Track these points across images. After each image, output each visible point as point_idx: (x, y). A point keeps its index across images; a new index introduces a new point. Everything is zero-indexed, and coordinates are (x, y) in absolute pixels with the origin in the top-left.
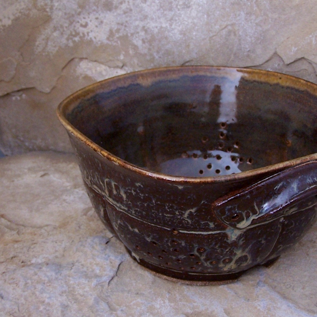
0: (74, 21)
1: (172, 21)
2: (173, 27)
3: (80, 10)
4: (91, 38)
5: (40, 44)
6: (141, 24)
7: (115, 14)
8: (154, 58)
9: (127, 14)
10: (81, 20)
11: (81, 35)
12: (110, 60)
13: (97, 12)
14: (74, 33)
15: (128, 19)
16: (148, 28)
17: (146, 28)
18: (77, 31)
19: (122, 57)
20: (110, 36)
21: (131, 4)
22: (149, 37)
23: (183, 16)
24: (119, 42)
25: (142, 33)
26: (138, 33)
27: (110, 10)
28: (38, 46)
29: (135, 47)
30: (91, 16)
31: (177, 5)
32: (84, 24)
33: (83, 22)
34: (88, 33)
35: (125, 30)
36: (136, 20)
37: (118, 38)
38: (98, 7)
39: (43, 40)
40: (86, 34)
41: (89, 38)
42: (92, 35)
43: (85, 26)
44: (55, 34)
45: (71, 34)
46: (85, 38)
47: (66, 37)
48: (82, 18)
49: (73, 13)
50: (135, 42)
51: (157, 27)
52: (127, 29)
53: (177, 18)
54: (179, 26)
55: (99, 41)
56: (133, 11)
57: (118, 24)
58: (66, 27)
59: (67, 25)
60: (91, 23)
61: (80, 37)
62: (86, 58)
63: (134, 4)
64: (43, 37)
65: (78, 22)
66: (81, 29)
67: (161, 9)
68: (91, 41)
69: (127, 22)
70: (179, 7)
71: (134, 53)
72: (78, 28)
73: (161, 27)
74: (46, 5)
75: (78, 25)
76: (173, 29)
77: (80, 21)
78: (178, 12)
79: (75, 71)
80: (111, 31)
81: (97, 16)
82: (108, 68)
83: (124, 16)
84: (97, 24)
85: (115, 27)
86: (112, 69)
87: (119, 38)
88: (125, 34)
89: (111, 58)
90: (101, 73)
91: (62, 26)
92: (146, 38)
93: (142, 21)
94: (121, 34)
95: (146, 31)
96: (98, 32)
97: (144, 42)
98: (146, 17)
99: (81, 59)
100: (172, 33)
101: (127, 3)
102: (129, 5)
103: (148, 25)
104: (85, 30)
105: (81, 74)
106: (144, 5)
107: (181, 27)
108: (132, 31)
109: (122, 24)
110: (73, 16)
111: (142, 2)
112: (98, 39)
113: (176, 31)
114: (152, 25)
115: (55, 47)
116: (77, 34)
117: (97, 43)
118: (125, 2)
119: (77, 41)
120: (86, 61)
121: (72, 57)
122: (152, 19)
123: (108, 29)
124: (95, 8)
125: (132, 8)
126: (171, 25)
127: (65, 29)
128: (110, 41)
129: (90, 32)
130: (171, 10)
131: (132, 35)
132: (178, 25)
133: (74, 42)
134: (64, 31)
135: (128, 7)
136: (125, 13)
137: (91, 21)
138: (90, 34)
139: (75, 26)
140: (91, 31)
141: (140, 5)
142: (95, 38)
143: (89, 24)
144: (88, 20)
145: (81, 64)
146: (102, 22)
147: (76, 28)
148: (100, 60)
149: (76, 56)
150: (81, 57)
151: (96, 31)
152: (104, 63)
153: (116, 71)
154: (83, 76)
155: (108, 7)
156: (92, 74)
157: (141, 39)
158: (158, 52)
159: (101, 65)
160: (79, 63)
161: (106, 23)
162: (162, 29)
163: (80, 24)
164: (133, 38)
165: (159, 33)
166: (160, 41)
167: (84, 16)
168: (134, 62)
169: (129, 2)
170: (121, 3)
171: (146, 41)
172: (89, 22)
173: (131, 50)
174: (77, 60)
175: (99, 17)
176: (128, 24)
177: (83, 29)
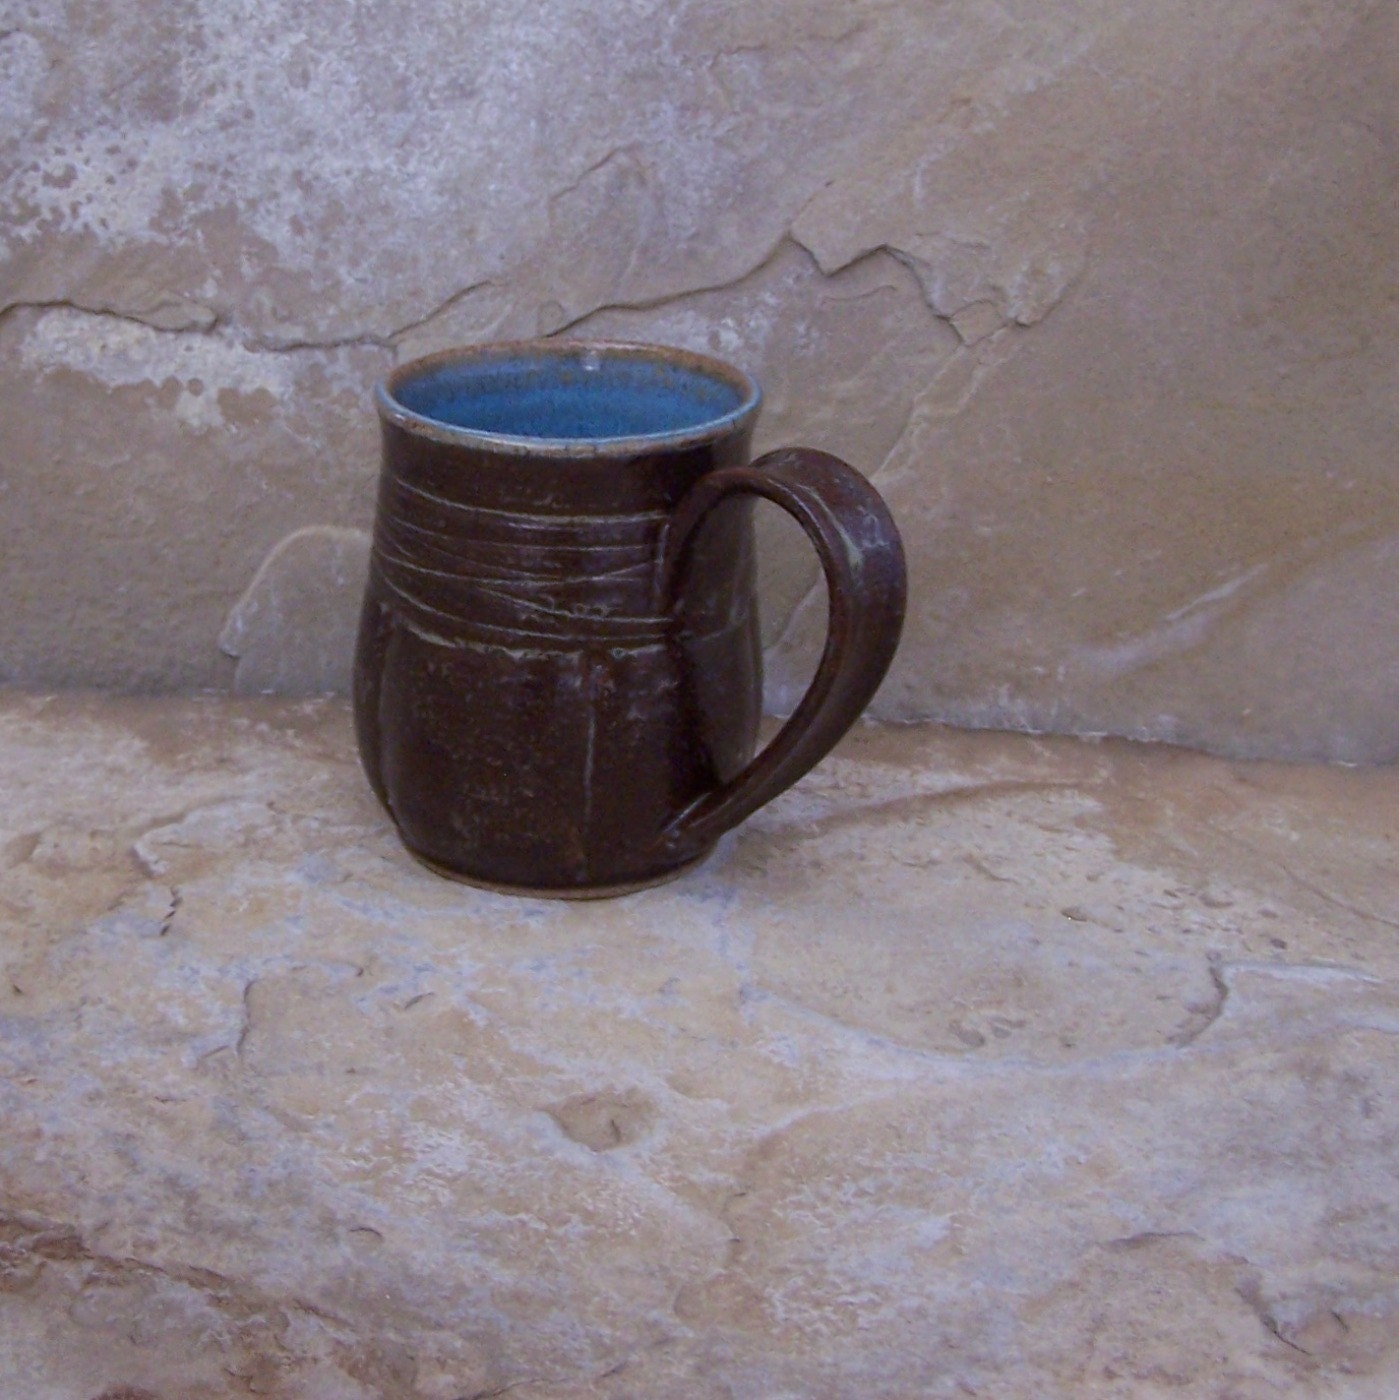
0: (17, 164)
1: (407, 147)
2: (411, 167)
3: (42, 122)
4: (86, 226)
6: (289, 163)
7: (186, 131)
8: (338, 283)
9: (232, 130)
10: (47, 161)
11: (47, 215)
12: (164, 304)
13: (115, 128)
14: (15, 211)
15: (234, 148)
16: (317, 178)
17: (307, 176)
18: (31, 202)
19: (210, 290)
20: (162, 213)
21: (249, 91)
22: (318, 210)
23: (448, 126)
24: (199, 233)
25: (294, 197)
26: (275, 195)
27: (167, 117)
29: (264, 250)
30: (91, 142)
31: (426, 91)
32: (58, 173)
33: (56, 165)
34: (75, 209)
35: (223, 187)
36: (267, 150)
37: (195, 219)
38: (118, 110)
40: (66, 210)
41: (78, 226)
42: (89, 214)
43: (67, 179)
45: (6, 217)
46: (63, 228)
48: (52, 151)
49: (16, 133)
50: (262, 230)
51: (348, 172)
52: (232, 186)
53: (426, 137)
54: (435, 163)
55: (120, 233)
56: (258, 118)
57: (199, 166)
60: (88, 169)
61: (43, 224)
62: (66, 303)
63: (260, 92)
65: (35, 167)
66: (46, 195)
67: (367, 106)
68: (87, 235)
69: (231, 158)
70: (433, 96)
71: (258, 270)
72: (34, 190)
73: (367, 172)
75: (33, 179)
76: (412, 177)
77: (43, 165)
78: (431, 114)
79: (15, 356)
80: (168, 194)
81: (114, 139)
82: (152, 334)
83: (221, 136)
84: (111, 171)
85: (184, 181)
86: (171, 336)
87: (202, 219)
88: (224, 203)
89: (165, 295)
90: (122, 354)
92: (309, 215)
93: (291, 151)
94: (207, 206)
95: (307, 188)
96: (114, 200)
97: (297, 226)
98: (306, 137)
99: (44, 307)
100: (410, 191)
101: (232, 91)
102: (240, 96)
103: (315, 166)
104: (63, 197)
105: (41, 366)
106: (300, 95)
107: (441, 167)
108: (253, 192)
109: (213, 168)
110: (14, 145)
111: (291, 83)
112: (114, 226)
113: (422, 182)
114: (331, 165)
116: (30, 212)
117: (111, 241)
118: (224, 85)
119: (29, 240)
120: (65, 311)
121: (9, 302)
122: (332, 143)
123: (156, 187)
124: (106, 111)
125: (253, 106)
126: (404, 162)
128: (166, 231)
129: (85, 201)
130: (402, 106)
131: (253, 204)
132: (430, 159)
133: (16, 243)
135: (238, 102)
136: (225, 126)
137: (87, 161)
138: (84, 210)
139: (20, 185)
140: (90, 199)
141: (285, 96)
142: (104, 223)
143: (81, 176)
144: (75, 159)
145: (41, 326)
146: (132, 164)
147: (22, 193)
148: (121, 307)
149: (25, 295)
150: (45, 298)
151: (109, 196)
152: (139, 317)
153: (184, 346)
154: (47, 371)
155: (160, 105)
156: (88, 359)
157: (287, 217)
158: (354, 262)
159: (126, 325)
160: (34, 324)
161: (150, 166)
162: (371, 179)
163: (41, 173)
164: (258, 218)
165: (357, 192)
166: (361, 221)
167: (59, 145)
168: (260, 306)
169: (239, 85)
170: (211, 91)
171: (307, 224)
172: (80, 166)
173: (249, 260)
174: (23, 314)
175: (124, 144)
176: (237, 165)
177: (55, 192)
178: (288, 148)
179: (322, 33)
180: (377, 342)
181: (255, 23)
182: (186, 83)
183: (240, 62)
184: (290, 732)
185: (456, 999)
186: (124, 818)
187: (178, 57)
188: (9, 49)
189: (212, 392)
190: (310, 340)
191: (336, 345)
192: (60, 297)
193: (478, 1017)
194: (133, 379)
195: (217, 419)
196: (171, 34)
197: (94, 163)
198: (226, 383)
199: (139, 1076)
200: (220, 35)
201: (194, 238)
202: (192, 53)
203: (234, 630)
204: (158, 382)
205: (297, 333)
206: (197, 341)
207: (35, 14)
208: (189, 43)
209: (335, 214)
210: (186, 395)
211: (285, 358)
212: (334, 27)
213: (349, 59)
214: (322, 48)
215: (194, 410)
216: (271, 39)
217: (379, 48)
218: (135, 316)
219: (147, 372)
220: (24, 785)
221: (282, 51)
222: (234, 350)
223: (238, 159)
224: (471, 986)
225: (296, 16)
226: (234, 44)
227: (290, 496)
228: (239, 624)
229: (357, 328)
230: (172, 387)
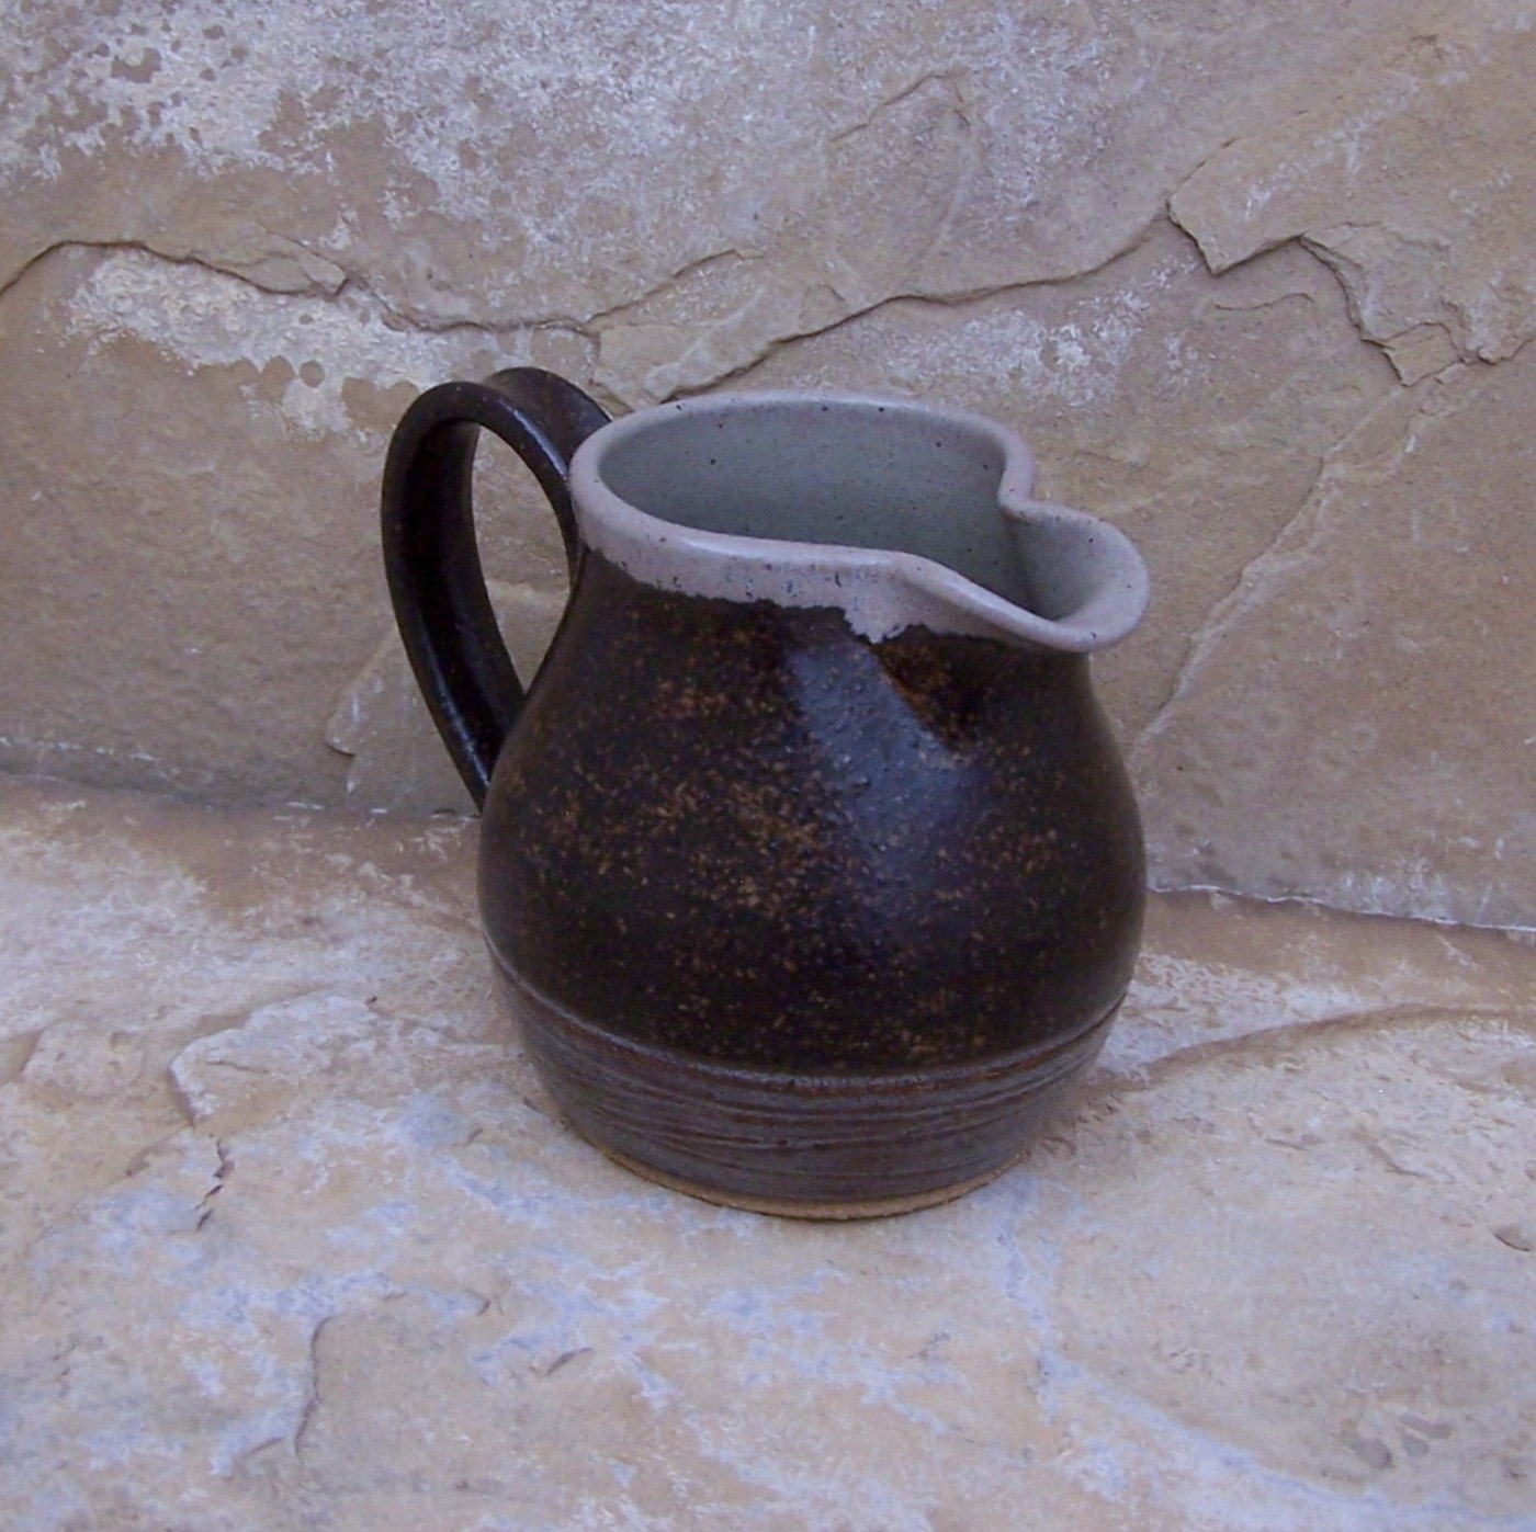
0: (77, 44)
1: (631, 53)
2: (635, 81)
4: (170, 137)
6: (462, 67)
8: (521, 241)
10: (120, 42)
11: (115, 118)
12: (274, 255)
13: (218, 2)
14: (70, 110)
15: (385, 40)
16: (500, 88)
17: (486, 86)
18: (94, 99)
19: (341, 239)
20: (279, 126)
22: (499, 133)
23: (690, 27)
24: (329, 158)
25: (467, 114)
26: (442, 110)
29: (420, 187)
30: (181, 18)
32: (135, 60)
33: (132, 50)
34: (155, 111)
35: (366, 94)
36: (435, 44)
37: (322, 136)
40: (144, 114)
41: (158, 137)
42: (176, 120)
43: (144, 71)
45: (57, 117)
46: (138, 138)
47: (20, 128)
48: (128, 29)
50: (418, 157)
51: (545, 84)
52: (379, 93)
53: (659, 40)
54: (670, 78)
55: (217, 152)
57: (334, 62)
58: (28, 78)
59: (33, 66)
60: (176, 57)
61: (109, 132)
62: (135, 245)
65: (103, 50)
66: (117, 89)
68: (172, 147)
69: (380, 53)
71: (411, 215)
72: (100, 82)
73: (572, 84)
75: (98, 67)
76: (636, 95)
77: (113, 48)
79: (62, 315)
80: (288, 100)
81: (216, 18)
82: (256, 295)
83: (368, 21)
84: (209, 61)
85: (311, 80)
86: (281, 301)
87: (334, 138)
88: (367, 116)
89: (278, 243)
90: (212, 322)
92: (485, 142)
93: (466, 50)
94: (342, 119)
95: (485, 101)
96: (212, 104)
97: (468, 156)
98: (489, 31)
99: (104, 248)
100: (628, 114)
103: (497, 73)
104: (140, 95)
105: (98, 332)
107: (677, 85)
108: (408, 103)
109: (353, 67)
110: (73, 16)
112: (210, 141)
113: (649, 104)
114: (522, 72)
116: (92, 113)
117: (205, 162)
119: (88, 153)
120: (134, 256)
121: (56, 239)
122: (524, 40)
123: (272, 89)
126: (625, 75)
127: (20, 86)
128: (283, 152)
129: (170, 102)
131: (407, 120)
132: (662, 72)
133: (70, 156)
134: (12, 96)
137: (176, 46)
138: (166, 115)
139: (79, 74)
140: (177, 99)
142: (194, 133)
143: (164, 64)
144: (161, 43)
145: (99, 275)
146: (240, 53)
147: (83, 85)
148: (214, 257)
149: (76, 230)
150: (107, 239)
151: (206, 97)
152: (238, 271)
153: (301, 313)
154: (106, 338)
156: (165, 325)
157: (454, 142)
158: (546, 212)
159: (220, 282)
160: (90, 272)
161: (266, 58)
162: (576, 94)
163: (110, 59)
164: (412, 140)
165: (556, 112)
166: (559, 154)
167: (138, 21)
168: (409, 265)
171: (483, 153)
172: (165, 51)
173: (398, 198)
174: (75, 254)
175: (229, 25)
176: (388, 65)
177: (131, 87)
178: (462, 44)
180: (576, 328)
184: (407, 879)
185: (622, 1360)
186: (162, 1011)
189: (336, 384)
190: (476, 319)
191: (515, 327)
192: (127, 237)
193: (656, 1394)
194: (225, 358)
195: (342, 423)
197: (185, 49)
198: (356, 371)
199: (146, 1489)
201: (322, 164)
203: (348, 718)
204: (259, 365)
205: (461, 308)
206: (319, 310)
209: (523, 140)
210: (298, 382)
211: (440, 340)
215: (309, 406)
218: (232, 269)
219: (246, 349)
220: (26, 948)
222: (368, 326)
223: (390, 55)
224: (647, 1338)
228: (356, 710)
229: (544, 305)
230: (279, 370)
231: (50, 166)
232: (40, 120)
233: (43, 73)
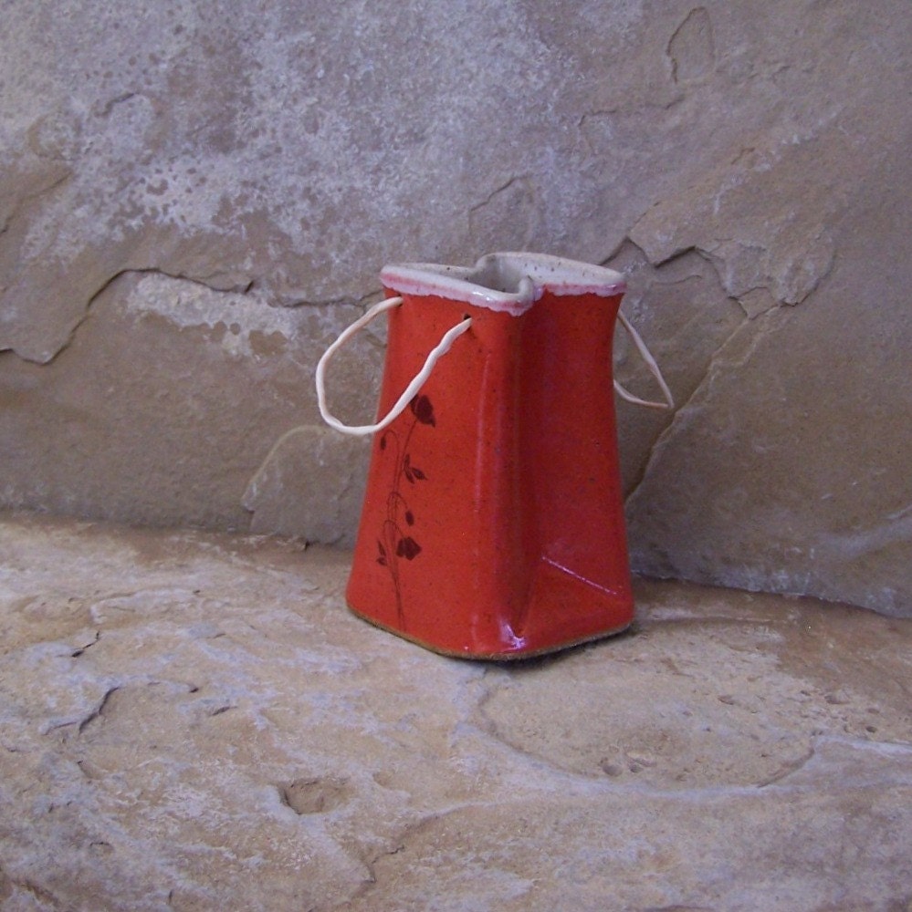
0: (132, 179)
1: (379, 174)
2: (381, 186)
3: (149, 152)
4: (172, 220)
5: (36, 239)
6: (302, 183)
7: (238, 160)
8: (329, 263)
9: (267, 160)
10: (151, 177)
11: (148, 212)
12: (218, 273)
13: (193, 157)
14: (128, 209)
15: (269, 171)
16: (320, 192)
17: (314, 191)
18: (139, 204)
19: (248, 265)
20: (220, 213)
21: (279, 134)
22: (320, 214)
23: (406, 160)
24: (243, 227)
25: (303, 205)
26: (293, 203)
27: (226, 150)
28: (31, 244)
29: (284, 239)
30: (178, 165)
31: (392, 138)
32: (156, 185)
33: (155, 180)
34: (165, 208)
35: (260, 197)
36: (290, 173)
37: (240, 218)
38: (196, 144)
39: (47, 228)
40: (160, 209)
41: (167, 220)
42: (174, 212)
43: (162, 189)
44: (80, 213)
45: (122, 212)
46: (158, 221)
47: (106, 218)
48: (154, 171)
49: (133, 159)
50: (283, 225)
51: (340, 190)
52: (265, 196)
53: (391, 167)
54: (397, 185)
55: (193, 226)
56: (284, 153)
57: (245, 184)
58: (110, 195)
59: (112, 189)
60: (176, 183)
61: (145, 219)
62: (156, 270)
63: (287, 136)
64: (47, 220)
65: (143, 181)
66: (149, 199)
67: (354, 146)
68: (172, 226)
69: (266, 178)
70: (397, 140)
71: (280, 253)
72: (141, 196)
73: (352, 189)
74: (62, 142)
76: (381, 193)
77: (147, 179)
78: (395, 152)
79: (123, 303)
80: (224, 201)
81: (192, 164)
82: (209, 292)
83: (260, 164)
84: (189, 183)
85: (235, 191)
86: (222, 294)
87: (245, 218)
88: (260, 208)
89: (219, 267)
90: (190, 305)
91: (98, 193)
92: (313, 217)
93: (304, 175)
94: (249, 209)
95: (313, 199)
96: (190, 204)
97: (306, 225)
98: (314, 166)
99: (144, 272)
100: (379, 203)
101: (269, 134)
102: (273, 138)
103: (318, 185)
104: (159, 201)
105: (140, 312)
106: (311, 138)
107: (400, 188)
108: (279, 201)
109: (254, 185)
110: (131, 166)
111: (307, 129)
112: (190, 221)
113: (386, 197)
114: (329, 184)
115: (76, 244)
116: (138, 210)
117: (187, 231)
118: (264, 131)
119: (136, 228)
120: (156, 276)
121: (121, 269)
122: (331, 170)
123: (217, 196)
124: (188, 145)
125: (281, 144)
126: (376, 183)
127: (107, 199)
128: (222, 225)
129: (172, 204)
130: (377, 146)
131: (278, 209)
132: (393, 182)
133: (128, 230)
134: (103, 203)
135: (272, 142)
136: (263, 156)
137: (175, 178)
138: (171, 210)
139: (133, 192)
140: (175, 202)
141: (302, 138)
142: (183, 218)
143: (170, 186)
144: (168, 176)
145: (140, 285)
146: (203, 180)
147: (135, 197)
148: (190, 274)
149: (130, 264)
150: (144, 267)
151: (188, 201)
152: (202, 281)
153: (230, 300)
154: (143, 315)
155: (223, 142)
156: (168, 308)
157: (299, 218)
158: (341, 250)
159: (193, 286)
160: (136, 283)
161: (215, 182)
162: (354, 194)
163: (146, 186)
164: (281, 217)
165: (345, 203)
166: (347, 222)
167: (158, 167)
168: (278, 276)
169: (274, 131)
170: (255, 134)
171: (312, 223)
172: (170, 181)
173: (274, 245)
174: (130, 276)
175: (198, 167)
176: (269, 184)
177: (153, 197)
178: (302, 173)
179: (327, 97)
180: (353, 302)
181: (285, 91)
182: (239, 127)
183: (275, 115)
187: (235, 112)
188: (131, 105)
189: (246, 333)
190: (309, 300)
191: (326, 304)
192: (152, 266)
194: (196, 322)
195: (248, 352)
196: (232, 97)
197: (178, 179)
198: (255, 327)
200: (263, 98)
201: (240, 230)
202: (245, 110)
203: (251, 494)
204: (212, 325)
205: (302, 295)
206: (238, 298)
207: (149, 83)
208: (243, 102)
209: (331, 215)
210: (229, 333)
211: (293, 311)
212: (336, 94)
213: (345, 115)
214: (327, 108)
215: (234, 344)
216: (295, 101)
217: (364, 108)
218: (199, 280)
219: (206, 319)
221: (301, 108)
222: (261, 306)
223: (270, 179)
225: (312, 86)
226: (272, 104)
227: (292, 404)
228: (255, 489)
229: (341, 293)
230: (221, 327)
231: (119, 235)
232: (115, 215)
233: (117, 192)
